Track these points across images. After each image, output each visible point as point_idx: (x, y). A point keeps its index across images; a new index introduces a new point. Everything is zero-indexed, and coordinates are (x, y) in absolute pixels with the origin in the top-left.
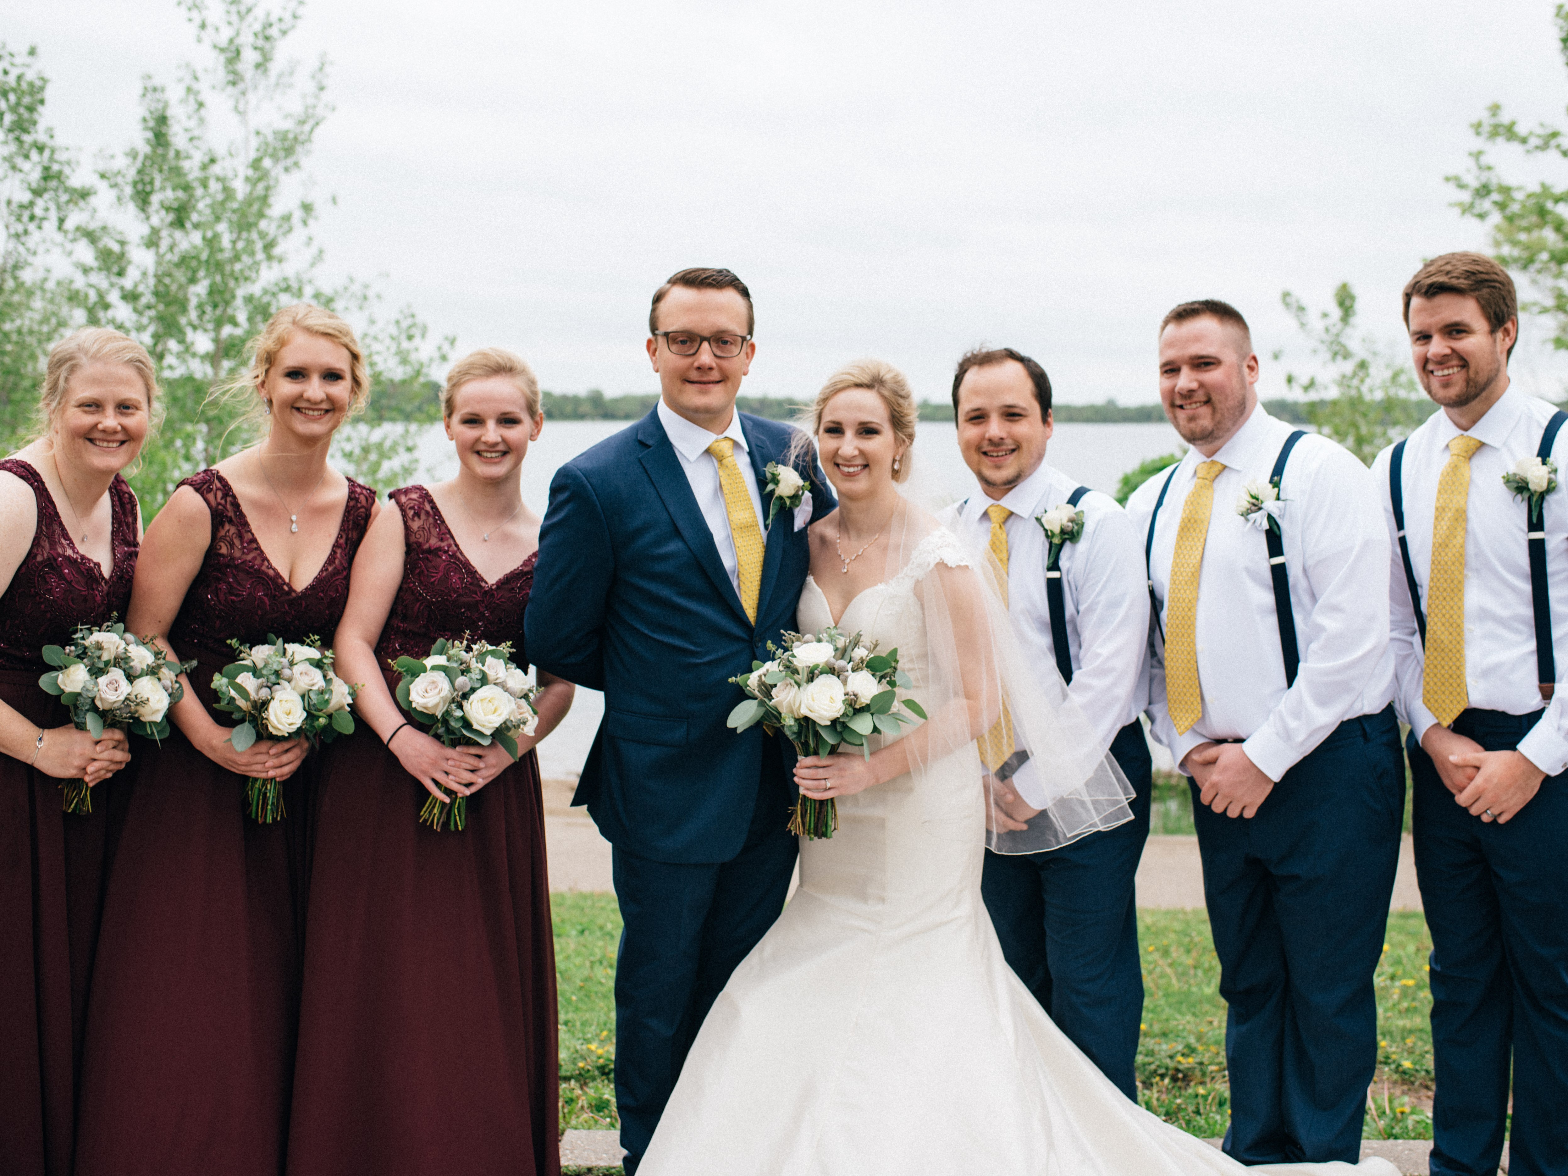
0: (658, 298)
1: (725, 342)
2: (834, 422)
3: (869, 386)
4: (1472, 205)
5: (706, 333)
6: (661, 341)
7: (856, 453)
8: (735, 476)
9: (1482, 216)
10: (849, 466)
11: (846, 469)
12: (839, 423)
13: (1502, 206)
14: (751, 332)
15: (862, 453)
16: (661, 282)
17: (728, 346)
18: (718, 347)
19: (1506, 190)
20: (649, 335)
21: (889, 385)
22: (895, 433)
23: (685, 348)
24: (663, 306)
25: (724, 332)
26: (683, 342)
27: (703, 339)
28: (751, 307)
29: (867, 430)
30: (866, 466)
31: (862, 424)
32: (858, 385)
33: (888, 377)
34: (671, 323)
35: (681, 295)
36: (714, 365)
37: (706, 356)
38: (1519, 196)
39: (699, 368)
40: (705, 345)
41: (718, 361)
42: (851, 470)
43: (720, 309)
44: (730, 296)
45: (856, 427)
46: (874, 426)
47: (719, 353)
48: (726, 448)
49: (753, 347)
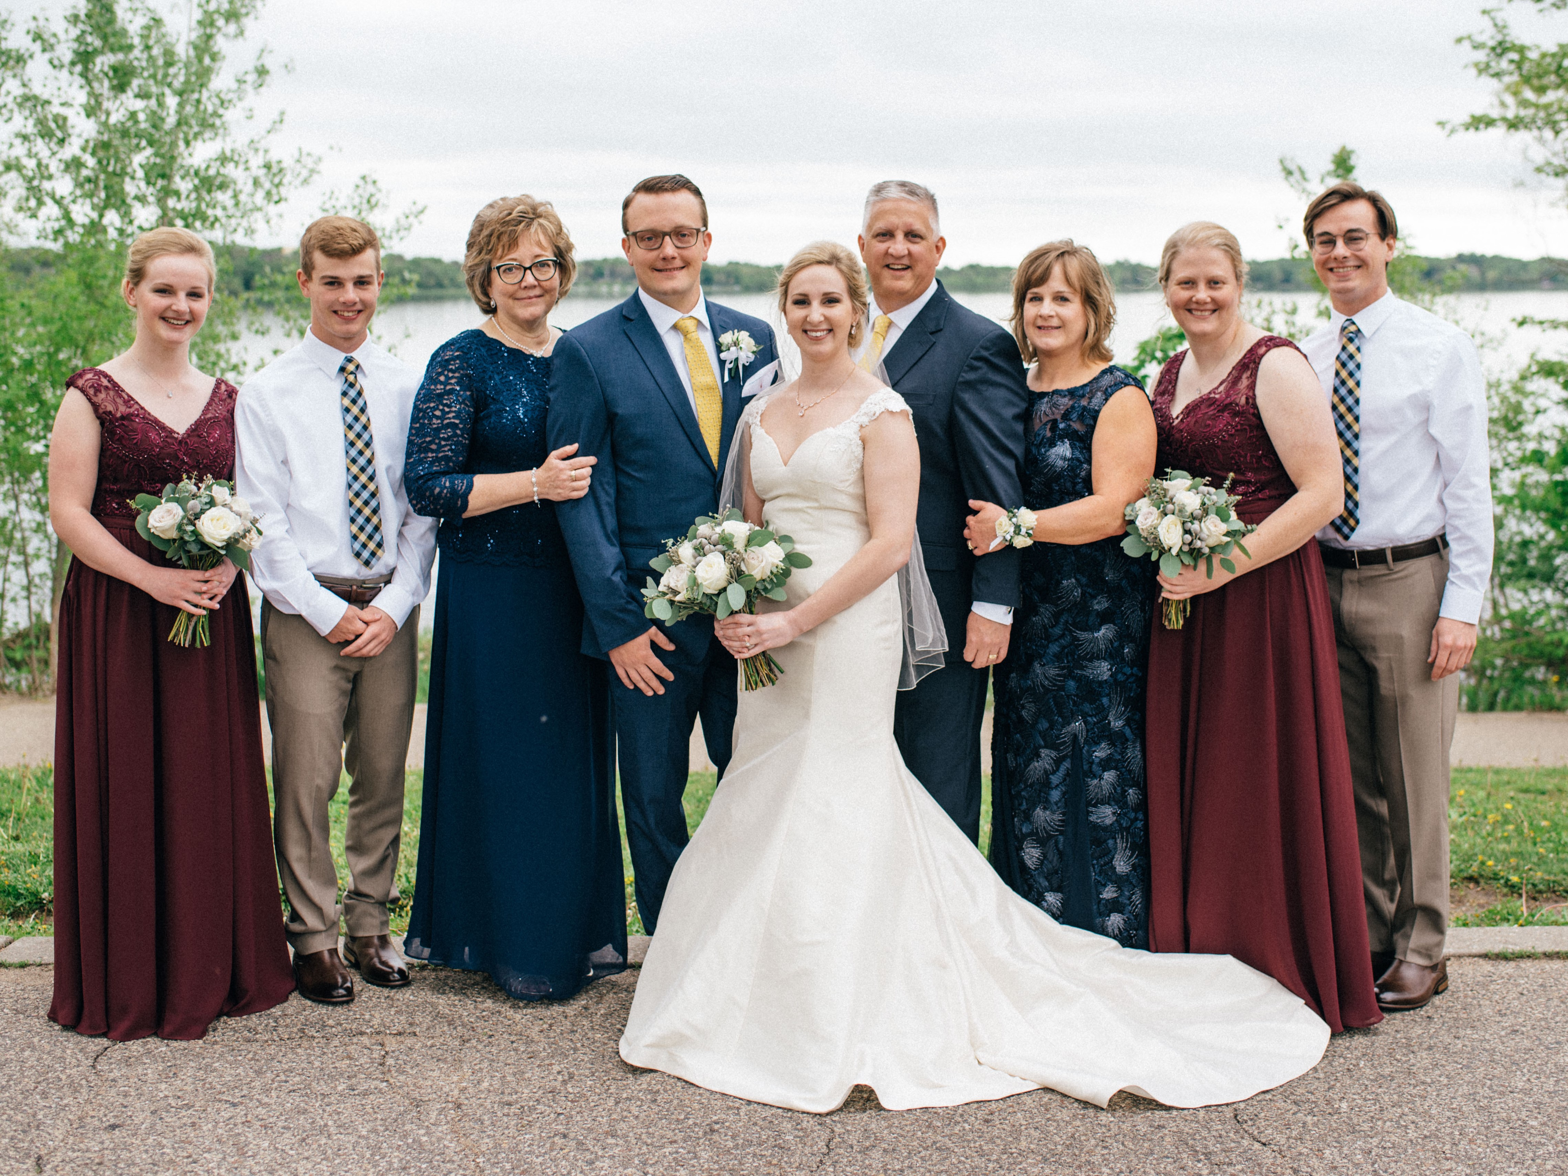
0: (626, 205)
1: (684, 235)
2: (800, 295)
3: (829, 263)
4: (1488, 66)
5: (667, 229)
6: (632, 239)
7: (822, 319)
8: (698, 348)
9: (1497, 75)
10: (816, 331)
11: (814, 334)
12: (806, 295)
13: (1519, 65)
14: (705, 225)
15: (827, 319)
16: (627, 191)
17: (686, 238)
18: (679, 240)
19: (1521, 50)
20: (624, 236)
21: (845, 261)
22: (852, 301)
23: (651, 243)
24: (630, 210)
25: (681, 227)
26: (649, 239)
27: (665, 234)
28: (703, 203)
29: (830, 300)
30: (830, 331)
31: (825, 294)
32: (820, 262)
33: (842, 255)
34: (639, 225)
35: (645, 200)
36: (676, 255)
37: (669, 248)
38: (1533, 55)
39: (664, 259)
40: (667, 238)
41: (680, 251)
42: (819, 334)
43: (676, 208)
44: (684, 198)
45: (821, 297)
46: (835, 295)
47: (679, 245)
48: (690, 325)
49: (709, 236)
